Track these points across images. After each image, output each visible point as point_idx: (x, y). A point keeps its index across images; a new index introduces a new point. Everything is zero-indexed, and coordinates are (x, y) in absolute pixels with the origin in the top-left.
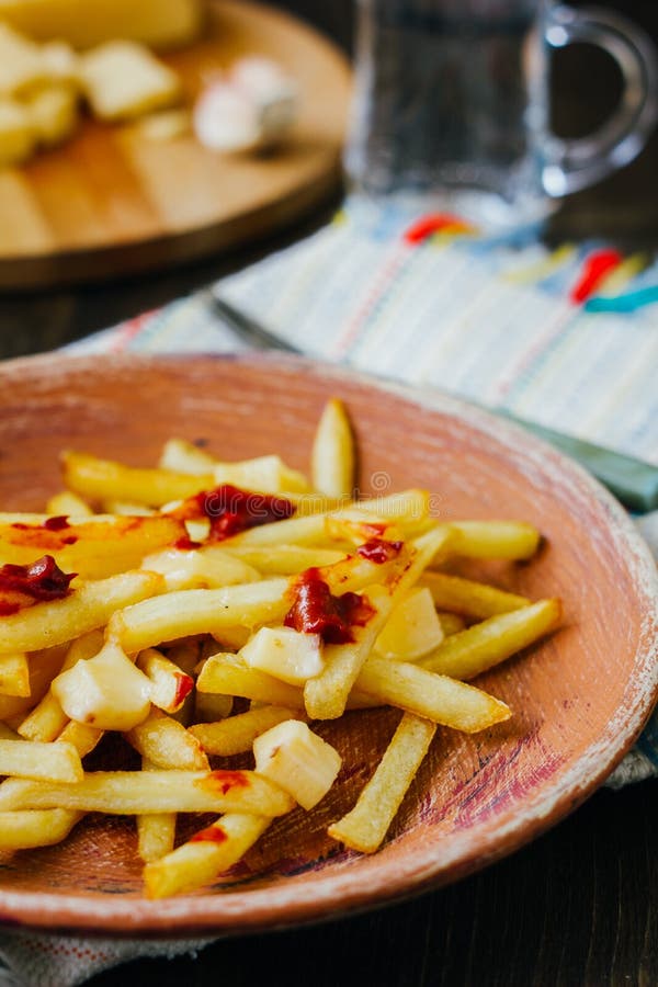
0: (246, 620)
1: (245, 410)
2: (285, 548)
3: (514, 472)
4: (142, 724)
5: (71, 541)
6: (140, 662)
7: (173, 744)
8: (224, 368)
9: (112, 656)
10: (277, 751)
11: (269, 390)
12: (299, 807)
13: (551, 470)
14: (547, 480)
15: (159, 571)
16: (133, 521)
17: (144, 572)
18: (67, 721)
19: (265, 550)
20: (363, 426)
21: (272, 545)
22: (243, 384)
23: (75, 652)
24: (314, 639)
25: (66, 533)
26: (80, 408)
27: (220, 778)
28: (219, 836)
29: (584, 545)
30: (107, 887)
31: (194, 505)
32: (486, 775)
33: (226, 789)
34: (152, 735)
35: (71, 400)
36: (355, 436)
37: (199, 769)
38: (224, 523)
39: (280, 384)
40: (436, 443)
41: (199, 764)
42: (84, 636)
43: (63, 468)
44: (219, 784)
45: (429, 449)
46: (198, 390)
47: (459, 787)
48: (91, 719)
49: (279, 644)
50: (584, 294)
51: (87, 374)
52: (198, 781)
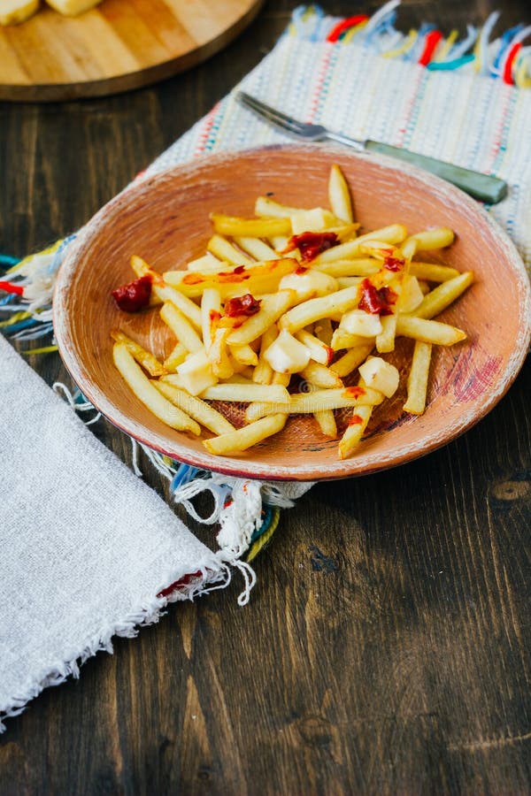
0: (342, 309)
1: (289, 174)
2: (341, 262)
3: (435, 200)
4: (307, 368)
5: (247, 277)
6: (296, 336)
7: (324, 376)
8: (275, 154)
9: (285, 336)
10: (374, 376)
11: (299, 163)
12: (386, 398)
13: (453, 198)
14: (452, 203)
15: (293, 287)
16: (273, 263)
17: (282, 290)
18: (273, 372)
19: (333, 265)
20: (351, 177)
21: (335, 261)
22: (287, 162)
23: (268, 339)
24: (377, 316)
25: (244, 274)
26: (208, 184)
27: (352, 391)
28: (359, 420)
29: (477, 237)
30: (312, 448)
31: (292, 244)
32: (460, 366)
33: (356, 397)
34: (313, 373)
35: (203, 182)
36: (347, 182)
37: (340, 387)
38: (309, 252)
39: (306, 159)
40: (391, 184)
41: (339, 384)
42: (269, 328)
43: (213, 223)
44: (352, 395)
45: (388, 188)
46: (263, 167)
47: (449, 374)
48: (287, 371)
49: (361, 321)
50: (426, 60)
51: (208, 166)
52: (342, 394)
